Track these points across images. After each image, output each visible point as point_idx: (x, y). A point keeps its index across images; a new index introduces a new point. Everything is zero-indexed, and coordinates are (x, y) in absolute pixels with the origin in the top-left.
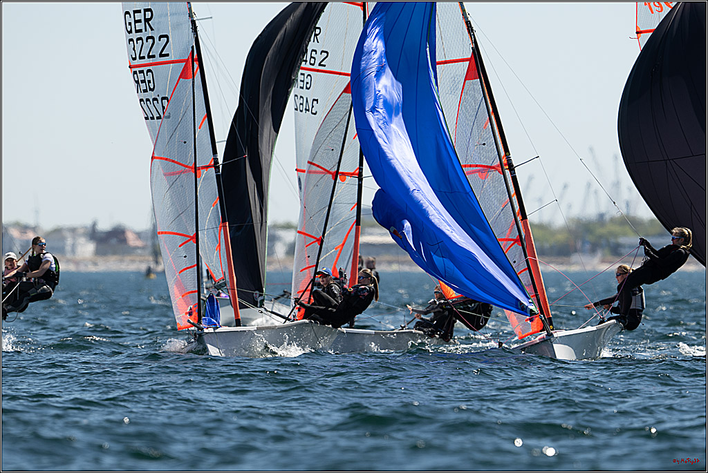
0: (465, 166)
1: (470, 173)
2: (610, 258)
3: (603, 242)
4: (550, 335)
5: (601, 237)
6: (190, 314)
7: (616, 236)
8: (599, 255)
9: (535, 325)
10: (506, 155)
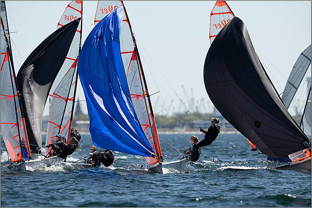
0: (131, 95)
1: (133, 97)
2: (189, 129)
3: (187, 123)
4: (161, 164)
5: (186, 120)
6: (18, 155)
7: (192, 120)
8: (185, 127)
9: (155, 160)
10: (146, 91)
